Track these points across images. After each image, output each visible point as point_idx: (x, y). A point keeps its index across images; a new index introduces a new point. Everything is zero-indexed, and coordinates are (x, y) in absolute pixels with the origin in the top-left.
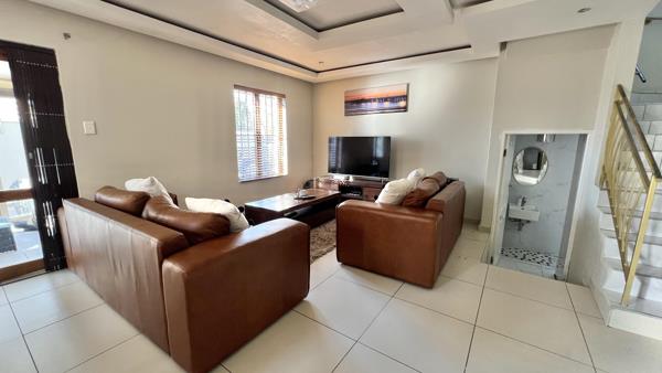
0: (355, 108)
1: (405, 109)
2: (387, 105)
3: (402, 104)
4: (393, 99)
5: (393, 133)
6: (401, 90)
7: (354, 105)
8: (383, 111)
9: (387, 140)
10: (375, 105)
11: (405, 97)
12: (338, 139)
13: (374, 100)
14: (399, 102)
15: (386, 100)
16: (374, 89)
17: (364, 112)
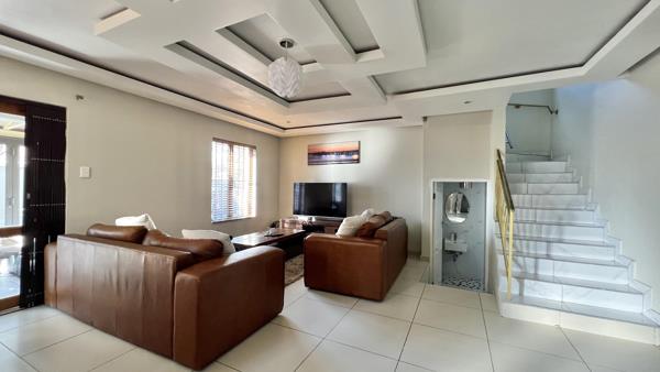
0: (316, 159)
1: (358, 161)
2: (343, 157)
3: (355, 157)
4: (347, 153)
5: (349, 180)
6: (354, 146)
7: (316, 156)
8: (340, 162)
9: (344, 185)
10: (333, 157)
11: (358, 152)
12: (301, 184)
13: (333, 153)
14: (352, 155)
15: (342, 153)
16: (332, 144)
17: (325, 162)
